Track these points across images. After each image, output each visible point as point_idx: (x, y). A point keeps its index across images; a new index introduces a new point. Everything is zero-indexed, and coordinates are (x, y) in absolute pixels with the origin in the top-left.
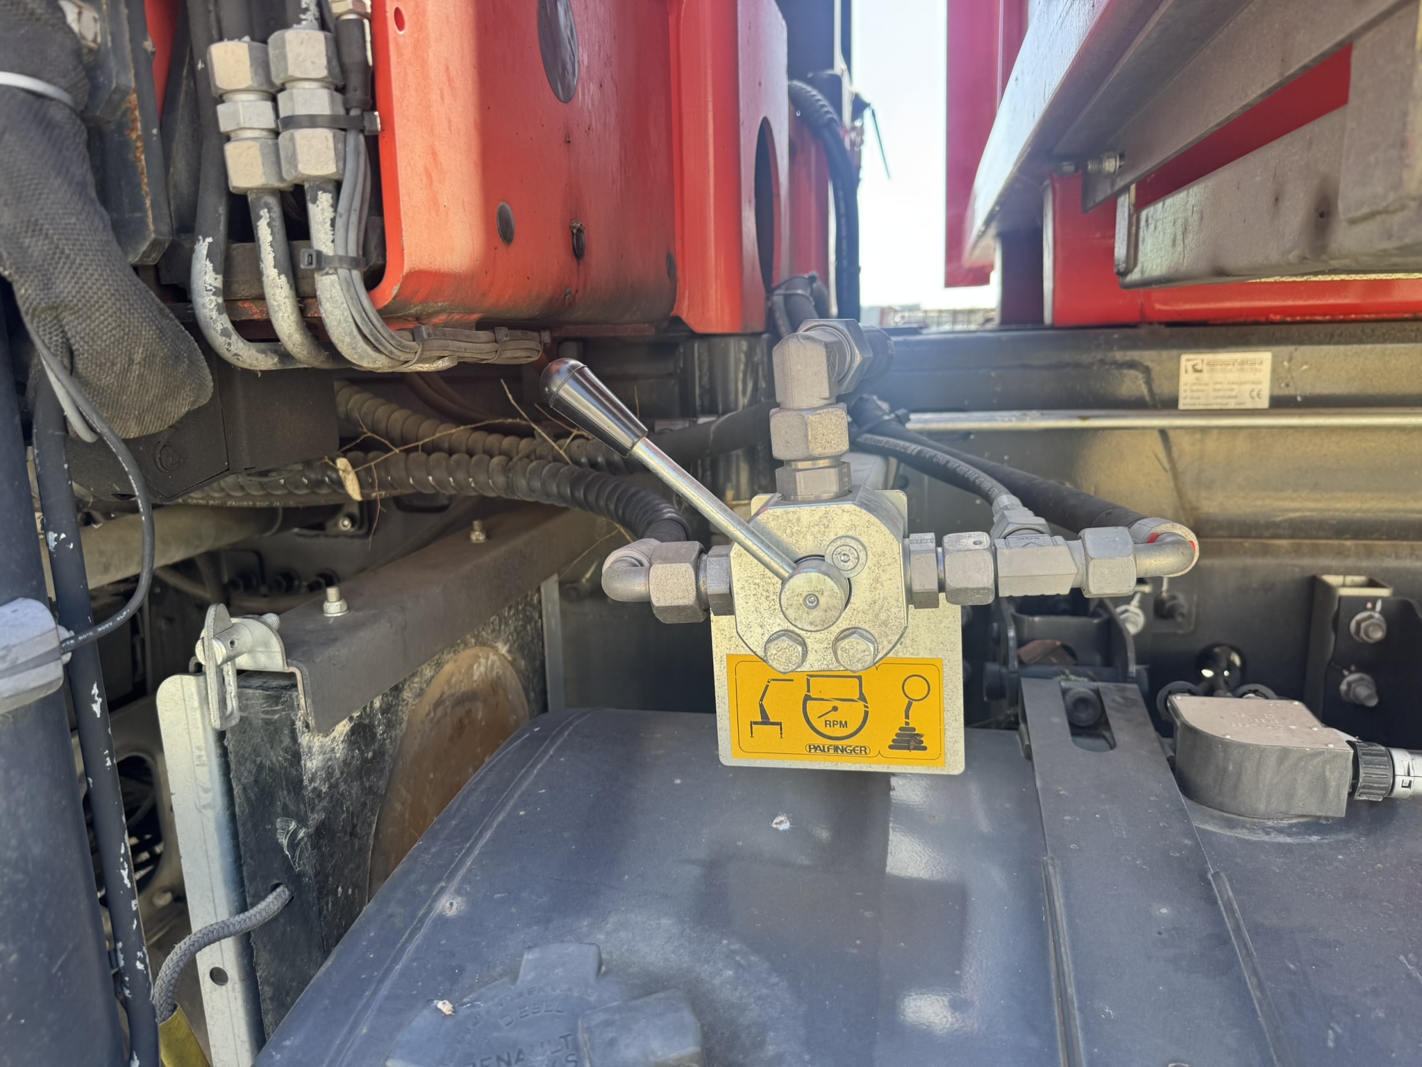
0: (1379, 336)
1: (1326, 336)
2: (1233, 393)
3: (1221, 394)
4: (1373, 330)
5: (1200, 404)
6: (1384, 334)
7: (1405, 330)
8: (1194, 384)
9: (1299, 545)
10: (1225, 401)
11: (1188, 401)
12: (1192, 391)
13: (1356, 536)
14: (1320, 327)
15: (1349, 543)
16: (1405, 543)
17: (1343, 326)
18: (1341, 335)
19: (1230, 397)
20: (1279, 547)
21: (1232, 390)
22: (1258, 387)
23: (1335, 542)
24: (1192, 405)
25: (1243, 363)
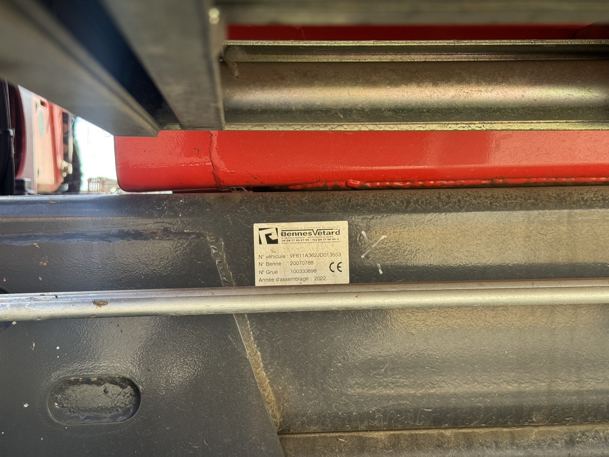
0: (455, 203)
1: (402, 202)
2: (312, 267)
3: (299, 267)
4: (449, 197)
5: (277, 280)
6: (459, 201)
7: (480, 197)
8: (270, 257)
9: (397, 437)
10: (305, 275)
11: (265, 276)
12: (268, 264)
13: (455, 425)
14: (397, 193)
15: (448, 433)
16: (505, 430)
17: (420, 192)
18: (417, 201)
19: (309, 271)
20: (377, 441)
21: (311, 263)
22: (337, 260)
23: (434, 432)
24: (269, 280)
25: (318, 232)
